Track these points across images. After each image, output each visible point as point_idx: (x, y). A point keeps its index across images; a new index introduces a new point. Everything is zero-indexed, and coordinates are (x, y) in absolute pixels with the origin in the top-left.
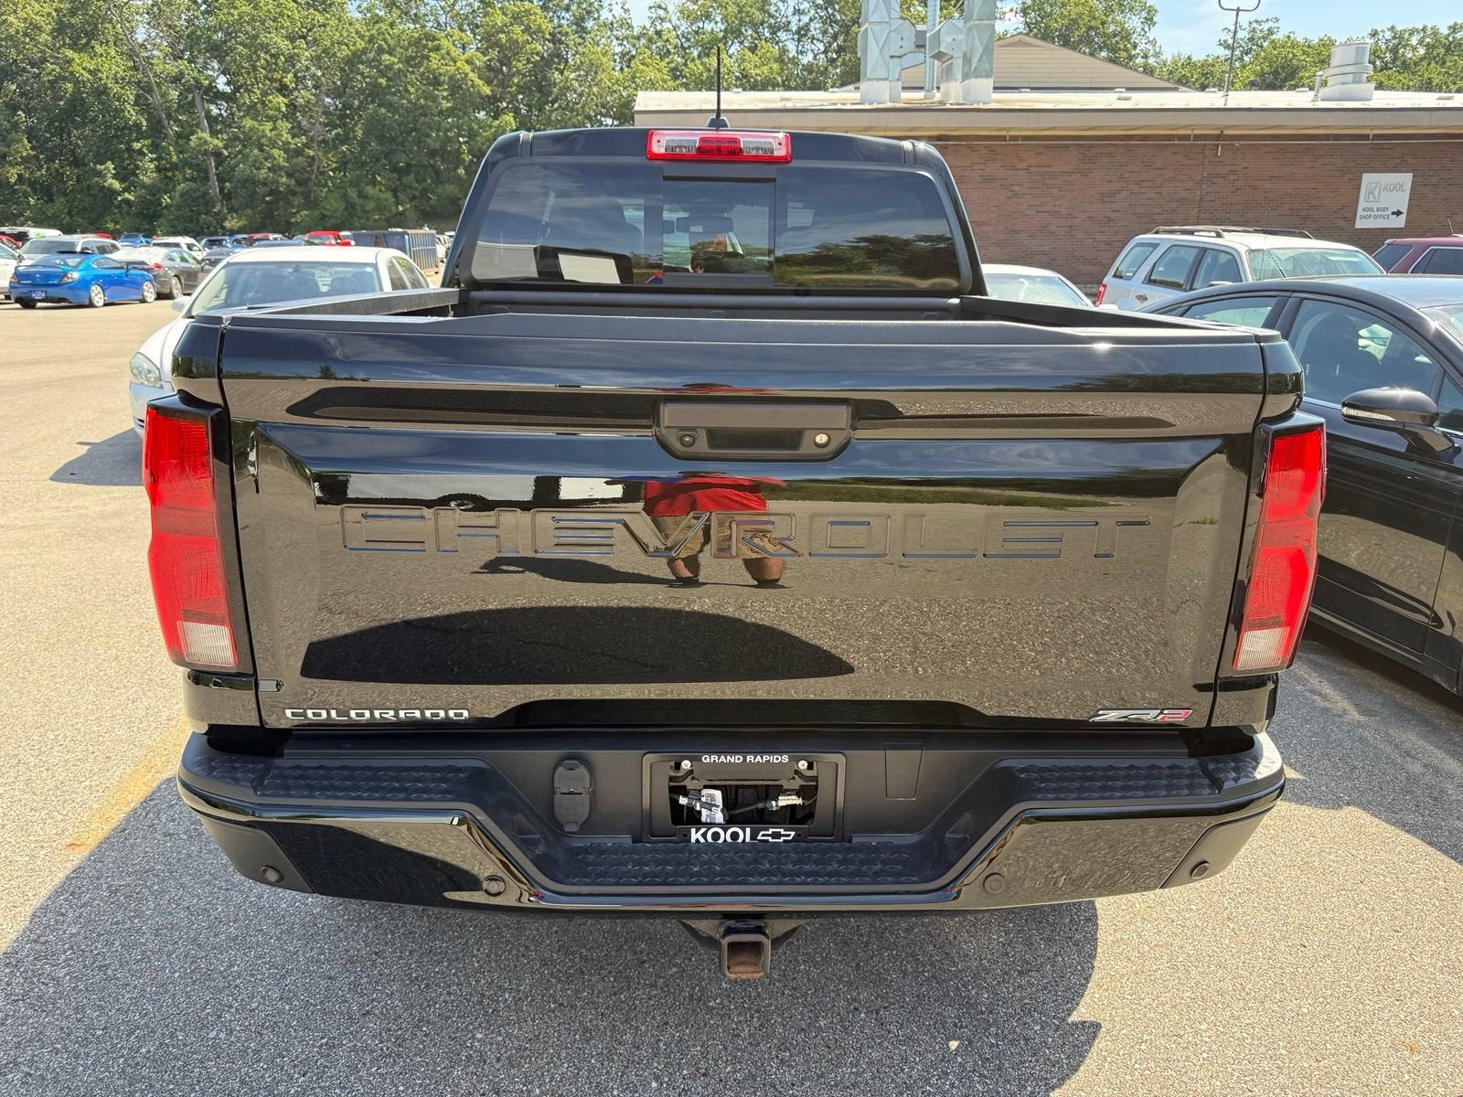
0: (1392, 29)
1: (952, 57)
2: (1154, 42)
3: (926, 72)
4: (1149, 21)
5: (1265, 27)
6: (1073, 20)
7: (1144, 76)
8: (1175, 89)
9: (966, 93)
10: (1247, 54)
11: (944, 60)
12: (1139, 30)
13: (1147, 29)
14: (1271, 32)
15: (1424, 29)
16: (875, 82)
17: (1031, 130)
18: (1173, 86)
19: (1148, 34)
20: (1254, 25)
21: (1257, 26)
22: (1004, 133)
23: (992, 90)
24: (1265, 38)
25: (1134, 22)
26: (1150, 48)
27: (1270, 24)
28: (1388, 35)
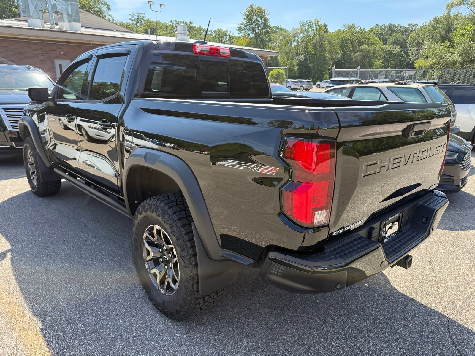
0: (176, 21)
1: (62, 14)
2: (111, 16)
3: (50, 17)
4: (108, 8)
5: (142, 15)
6: (83, 5)
7: (120, 27)
8: (132, 33)
9: (71, 27)
10: (138, 23)
11: (59, 14)
12: (106, 11)
13: (108, 11)
14: (143, 17)
15: (183, 22)
16: (34, 19)
17: (100, 42)
18: (131, 31)
19: (109, 13)
20: (138, 14)
21: (139, 15)
22: (90, 42)
23: (81, 27)
24: (142, 19)
25: (104, 9)
26: (110, 17)
27: (143, 15)
28: (175, 22)
